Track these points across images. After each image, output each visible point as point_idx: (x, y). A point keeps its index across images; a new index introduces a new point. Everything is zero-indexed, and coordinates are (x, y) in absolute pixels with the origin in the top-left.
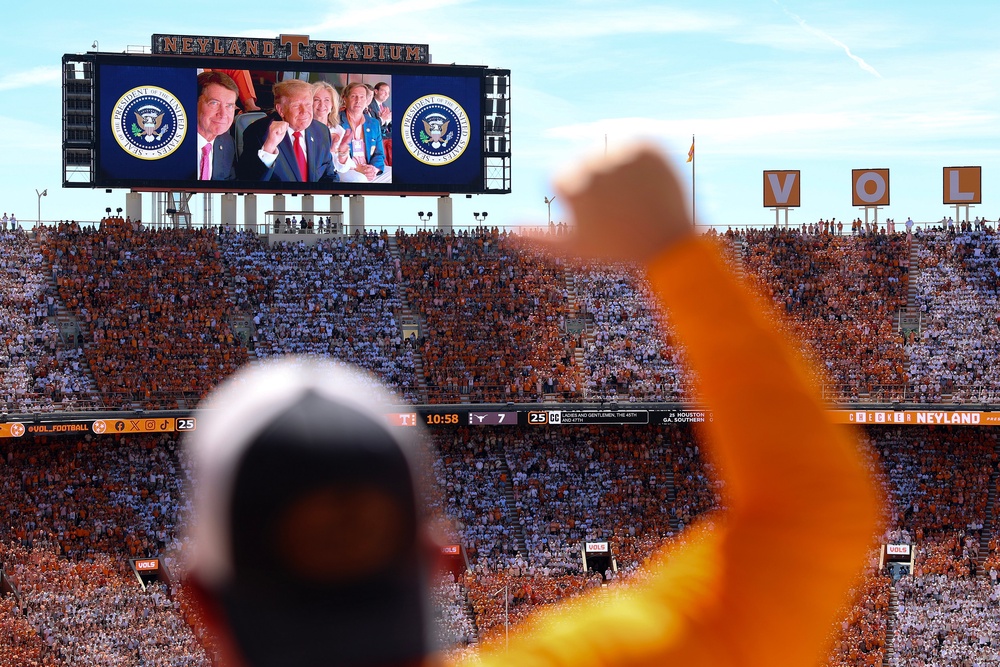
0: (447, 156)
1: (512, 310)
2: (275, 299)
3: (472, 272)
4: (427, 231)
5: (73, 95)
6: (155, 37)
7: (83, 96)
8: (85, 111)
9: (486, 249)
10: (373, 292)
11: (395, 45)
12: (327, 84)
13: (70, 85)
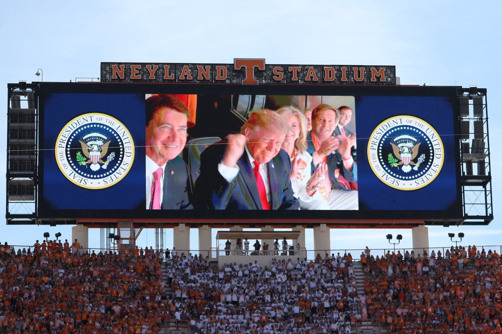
0: (419, 180)
1: (487, 317)
2: (218, 312)
3: (443, 286)
4: (396, 253)
5: (16, 125)
6: (104, 65)
7: (27, 125)
8: (29, 141)
9: (461, 266)
10: (327, 305)
11: (359, 66)
12: (295, 109)
13: (14, 115)
